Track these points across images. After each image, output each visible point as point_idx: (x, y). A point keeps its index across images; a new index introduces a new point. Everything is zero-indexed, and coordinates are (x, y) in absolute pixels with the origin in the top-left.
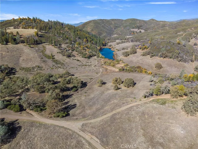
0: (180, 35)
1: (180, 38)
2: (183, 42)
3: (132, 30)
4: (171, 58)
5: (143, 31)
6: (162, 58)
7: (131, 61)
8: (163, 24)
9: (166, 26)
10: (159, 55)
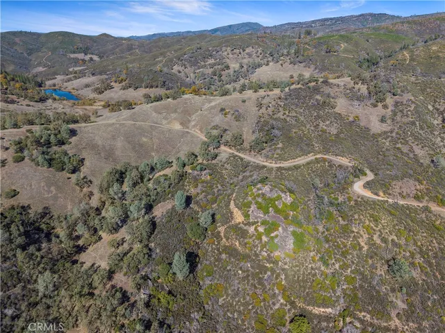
0: (160, 62)
1: (161, 65)
2: (165, 70)
3: (72, 56)
4: (157, 87)
5: (96, 58)
6: (148, 89)
7: (111, 98)
8: (128, 45)
9: (135, 49)
10: (143, 85)
